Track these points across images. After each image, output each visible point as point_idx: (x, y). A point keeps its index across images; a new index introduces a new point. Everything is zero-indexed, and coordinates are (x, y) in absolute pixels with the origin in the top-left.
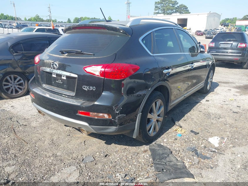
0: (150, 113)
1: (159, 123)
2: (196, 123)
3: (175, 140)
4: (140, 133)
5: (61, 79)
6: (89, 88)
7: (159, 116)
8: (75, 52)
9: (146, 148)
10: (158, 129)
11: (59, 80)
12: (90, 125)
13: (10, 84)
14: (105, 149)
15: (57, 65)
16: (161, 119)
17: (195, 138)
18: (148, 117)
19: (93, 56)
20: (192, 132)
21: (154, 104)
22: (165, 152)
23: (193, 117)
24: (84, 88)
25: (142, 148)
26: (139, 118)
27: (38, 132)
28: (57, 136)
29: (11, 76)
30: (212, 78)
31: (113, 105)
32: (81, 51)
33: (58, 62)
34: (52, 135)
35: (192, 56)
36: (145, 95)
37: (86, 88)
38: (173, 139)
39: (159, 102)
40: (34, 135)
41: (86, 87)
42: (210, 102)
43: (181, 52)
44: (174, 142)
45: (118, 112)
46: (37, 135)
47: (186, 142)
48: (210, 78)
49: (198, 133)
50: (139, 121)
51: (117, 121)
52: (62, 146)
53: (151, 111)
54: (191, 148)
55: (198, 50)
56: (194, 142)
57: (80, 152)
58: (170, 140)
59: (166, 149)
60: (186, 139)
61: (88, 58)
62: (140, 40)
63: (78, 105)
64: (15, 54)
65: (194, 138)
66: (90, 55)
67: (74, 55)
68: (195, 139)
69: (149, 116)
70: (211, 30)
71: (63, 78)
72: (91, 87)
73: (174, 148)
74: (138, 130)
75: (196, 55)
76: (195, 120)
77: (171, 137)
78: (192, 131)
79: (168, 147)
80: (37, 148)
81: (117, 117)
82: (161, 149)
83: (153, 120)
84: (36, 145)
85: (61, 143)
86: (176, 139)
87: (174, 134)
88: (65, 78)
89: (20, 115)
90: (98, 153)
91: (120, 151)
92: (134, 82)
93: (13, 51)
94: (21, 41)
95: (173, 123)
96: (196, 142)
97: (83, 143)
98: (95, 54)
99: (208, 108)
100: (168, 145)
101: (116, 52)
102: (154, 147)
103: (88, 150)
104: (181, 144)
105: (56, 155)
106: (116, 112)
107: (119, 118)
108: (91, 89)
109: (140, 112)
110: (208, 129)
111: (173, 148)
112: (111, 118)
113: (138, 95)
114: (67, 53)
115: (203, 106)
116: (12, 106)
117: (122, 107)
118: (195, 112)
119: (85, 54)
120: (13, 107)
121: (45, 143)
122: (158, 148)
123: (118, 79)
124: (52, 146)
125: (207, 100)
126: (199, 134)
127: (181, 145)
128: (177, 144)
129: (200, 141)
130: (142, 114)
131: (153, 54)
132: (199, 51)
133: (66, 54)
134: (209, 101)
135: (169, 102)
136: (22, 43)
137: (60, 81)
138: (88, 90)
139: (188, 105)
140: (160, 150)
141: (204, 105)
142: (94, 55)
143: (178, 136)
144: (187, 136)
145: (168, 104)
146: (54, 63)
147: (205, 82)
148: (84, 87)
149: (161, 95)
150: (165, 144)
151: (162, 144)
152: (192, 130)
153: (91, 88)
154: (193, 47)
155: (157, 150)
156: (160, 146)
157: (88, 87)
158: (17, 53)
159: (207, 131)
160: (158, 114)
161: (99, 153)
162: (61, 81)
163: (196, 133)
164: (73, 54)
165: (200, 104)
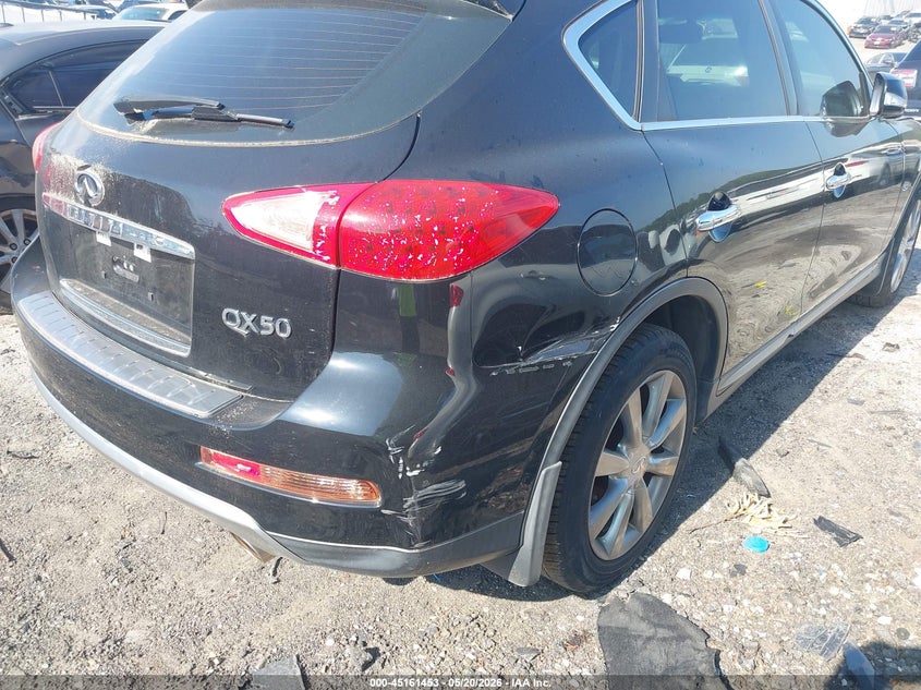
0: (612, 447)
1: (656, 483)
2: (839, 473)
3: (733, 575)
4: (549, 555)
5: (134, 259)
6: (256, 321)
7: (657, 452)
8: (191, 108)
9: (580, 618)
10: (647, 516)
11: (125, 265)
12: (264, 526)
13: (7, 250)
14: (370, 613)
15: (100, 185)
16: (667, 465)
17: (843, 569)
18: (600, 471)
19: (282, 132)
20: (823, 528)
21: (634, 400)
22: (681, 660)
23: (821, 436)
24: (228, 323)
25: (563, 618)
26: (546, 492)
27: (76, 495)
28: (155, 520)
29: (10, 215)
30: (914, 238)
31: (387, 429)
32: (221, 107)
33: (100, 166)
34: (133, 513)
35: (839, 131)
36: (583, 362)
37: (240, 322)
38: (726, 565)
39: (665, 383)
40: (51, 511)
41: (241, 318)
42: (904, 354)
43: (789, 113)
44: (728, 590)
45: (416, 473)
46: (67, 511)
47: (791, 591)
48: (908, 236)
49: (858, 537)
50: (544, 505)
51: (409, 520)
52: (165, 583)
53: (619, 436)
54: (823, 638)
55: (867, 101)
56: (834, 591)
57: (246, 628)
58: (708, 574)
59: (691, 631)
60: (795, 574)
61: (257, 144)
62: (571, 40)
63: (196, 417)
64: (21, 118)
65: (835, 566)
66: (268, 130)
67: (189, 125)
68: (840, 573)
69: (606, 464)
70: (889, 18)
71: (138, 253)
72: (267, 322)
73: (730, 626)
74: (541, 543)
75: (856, 129)
76: (836, 453)
77: (713, 554)
78: (823, 523)
79: (699, 617)
80: (42, 594)
81: (411, 500)
82: (662, 633)
83: (626, 481)
84: (44, 575)
85: (167, 567)
86: (740, 569)
87: (729, 539)
88: (144, 255)
89: (27, 395)
90: (330, 642)
91: (445, 633)
92: (533, 277)
93: (15, 106)
94: (52, 57)
95: (727, 471)
96: (848, 595)
97: (271, 572)
98: (297, 123)
99: (896, 387)
100: (699, 603)
101: (417, 110)
102: (621, 620)
103: (284, 618)
104: (764, 604)
105: (121, 640)
106: (405, 471)
107: (421, 503)
108: (268, 329)
109: (551, 459)
110: (907, 511)
111: (724, 628)
112: (378, 502)
113: (540, 364)
114: (157, 115)
115: (872, 375)
116: (7, 351)
117: (444, 444)
118: (831, 408)
119: (240, 120)
120: (11, 354)
121: (91, 561)
122: (644, 629)
123: (418, 277)
124: (115, 583)
125: (888, 344)
126: (861, 542)
127: (769, 612)
128: (746, 602)
129: (868, 587)
130: (562, 468)
131: (643, 120)
132: (874, 108)
133: (151, 123)
134: (898, 347)
135: (717, 375)
136: (50, 68)
137: (131, 268)
138: (252, 333)
139: (794, 364)
140: (653, 645)
141: (875, 369)
142: (289, 126)
143: (747, 549)
144: (798, 554)
145: (711, 387)
146: (88, 171)
147: (886, 257)
148: (231, 317)
149: (674, 346)
150: (682, 600)
151: (667, 599)
152: (821, 518)
153: (268, 325)
154: (846, 86)
155: (640, 643)
156: (657, 611)
157: (249, 320)
158: (34, 112)
159: (900, 521)
160: (654, 444)
161: (336, 640)
162: (135, 271)
163: (844, 537)
164: (181, 124)
165: (855, 366)
